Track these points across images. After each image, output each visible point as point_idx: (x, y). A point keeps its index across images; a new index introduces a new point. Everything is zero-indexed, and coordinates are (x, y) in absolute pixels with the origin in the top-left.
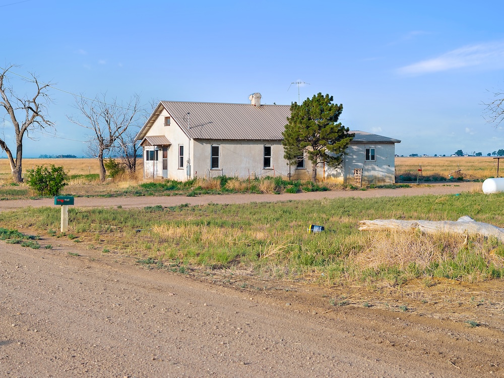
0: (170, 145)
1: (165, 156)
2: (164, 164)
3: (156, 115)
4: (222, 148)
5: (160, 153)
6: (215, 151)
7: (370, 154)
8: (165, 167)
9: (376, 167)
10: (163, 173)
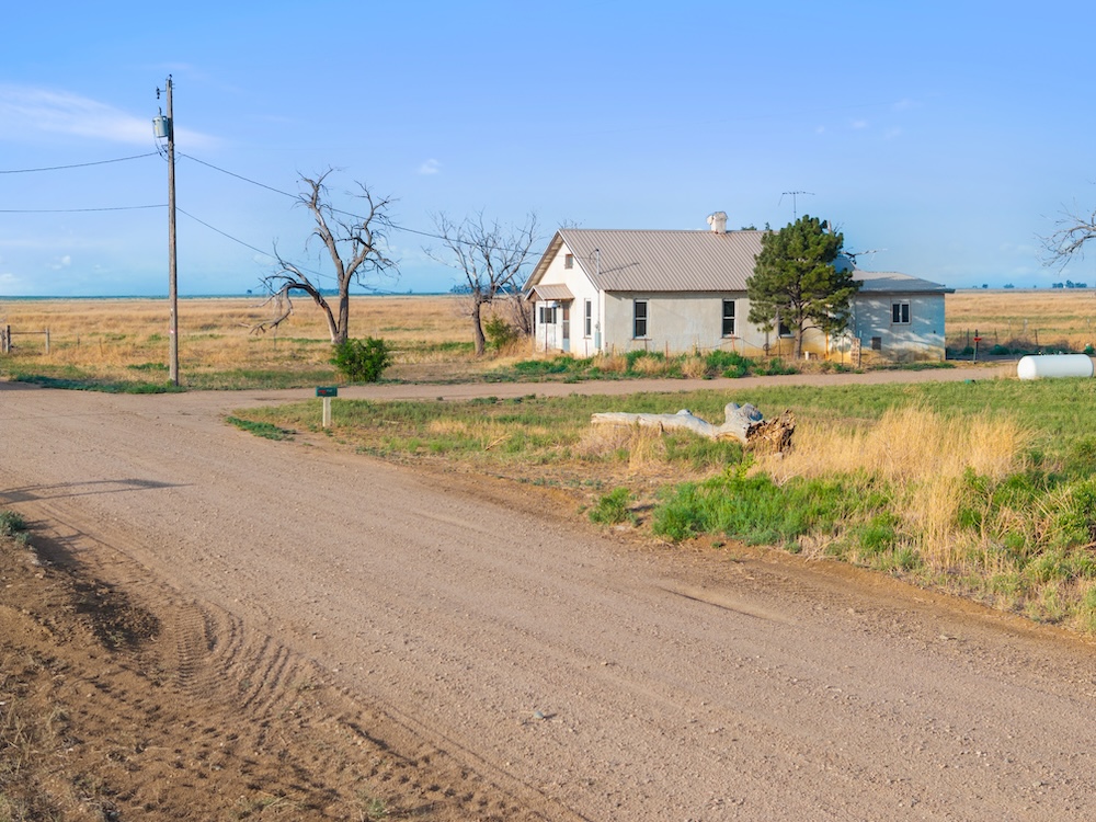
0: (572, 300)
1: (566, 317)
2: (564, 330)
3: (552, 252)
4: (651, 305)
5: (560, 312)
6: (640, 310)
7: (900, 314)
8: (566, 335)
9: (912, 335)
10: (564, 344)
